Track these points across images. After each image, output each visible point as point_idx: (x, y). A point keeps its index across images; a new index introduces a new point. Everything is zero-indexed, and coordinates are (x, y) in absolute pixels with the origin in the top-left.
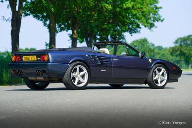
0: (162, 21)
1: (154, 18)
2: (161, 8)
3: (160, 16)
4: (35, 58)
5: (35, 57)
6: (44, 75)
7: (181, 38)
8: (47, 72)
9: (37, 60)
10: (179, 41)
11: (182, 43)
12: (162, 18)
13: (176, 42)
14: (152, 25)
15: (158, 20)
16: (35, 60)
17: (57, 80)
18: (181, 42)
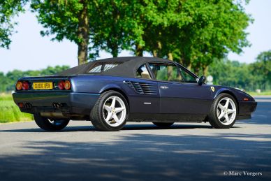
0: (250, 46)
1: (242, 43)
2: (248, 34)
3: (248, 42)
4: (50, 86)
5: (51, 84)
6: (64, 110)
7: (265, 53)
8: (69, 105)
9: (54, 88)
10: (263, 56)
11: (267, 59)
12: (249, 44)
13: (259, 58)
14: (240, 51)
15: (246, 45)
16: (51, 88)
17: (82, 116)
18: (265, 57)
